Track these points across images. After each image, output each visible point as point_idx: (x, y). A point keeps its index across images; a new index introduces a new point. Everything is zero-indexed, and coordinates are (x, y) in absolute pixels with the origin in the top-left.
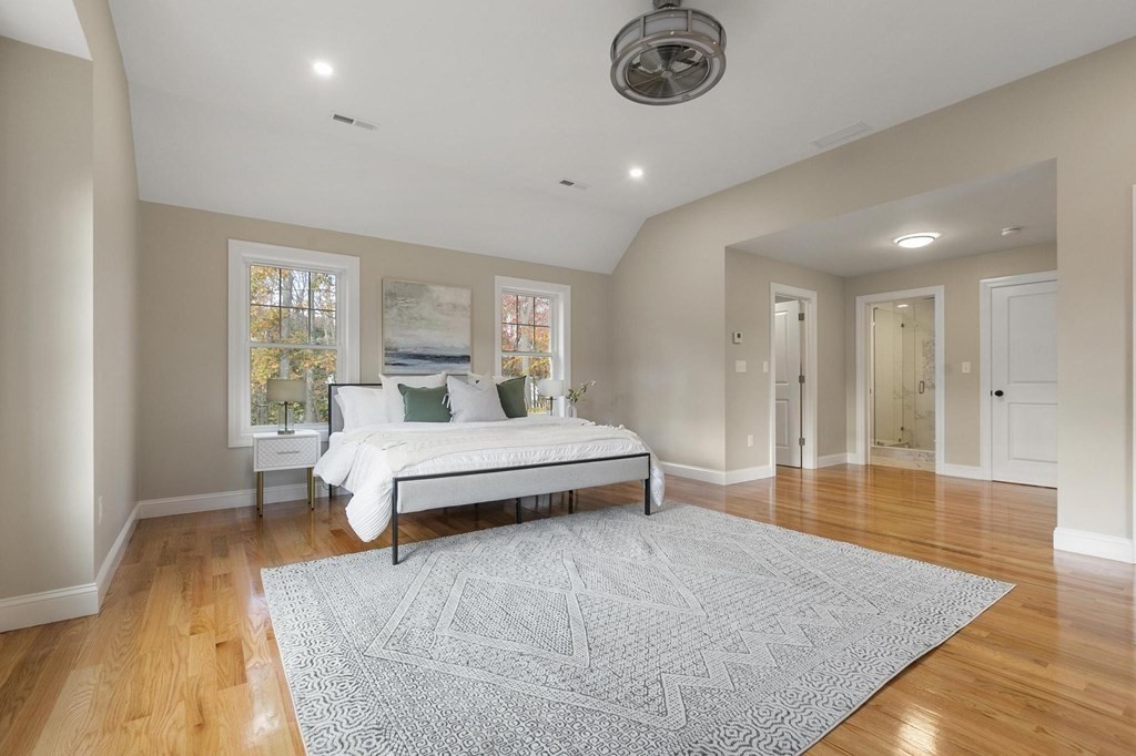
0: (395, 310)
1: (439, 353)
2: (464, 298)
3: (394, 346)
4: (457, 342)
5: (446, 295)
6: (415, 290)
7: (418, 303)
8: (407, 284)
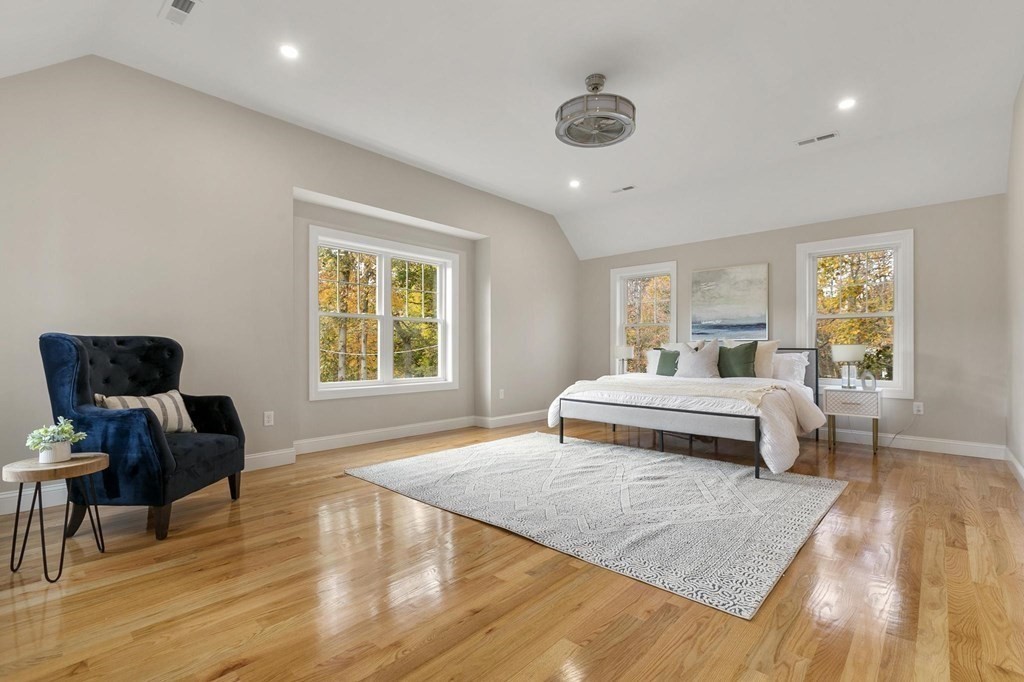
0: (699, 293)
1: (735, 323)
2: (761, 272)
3: (698, 320)
4: (755, 312)
5: (741, 274)
6: (716, 275)
7: (717, 285)
8: (708, 272)
